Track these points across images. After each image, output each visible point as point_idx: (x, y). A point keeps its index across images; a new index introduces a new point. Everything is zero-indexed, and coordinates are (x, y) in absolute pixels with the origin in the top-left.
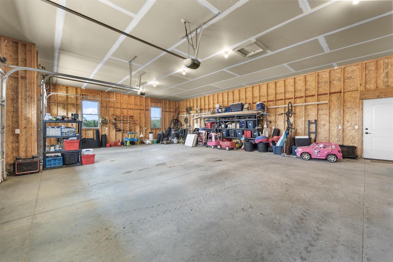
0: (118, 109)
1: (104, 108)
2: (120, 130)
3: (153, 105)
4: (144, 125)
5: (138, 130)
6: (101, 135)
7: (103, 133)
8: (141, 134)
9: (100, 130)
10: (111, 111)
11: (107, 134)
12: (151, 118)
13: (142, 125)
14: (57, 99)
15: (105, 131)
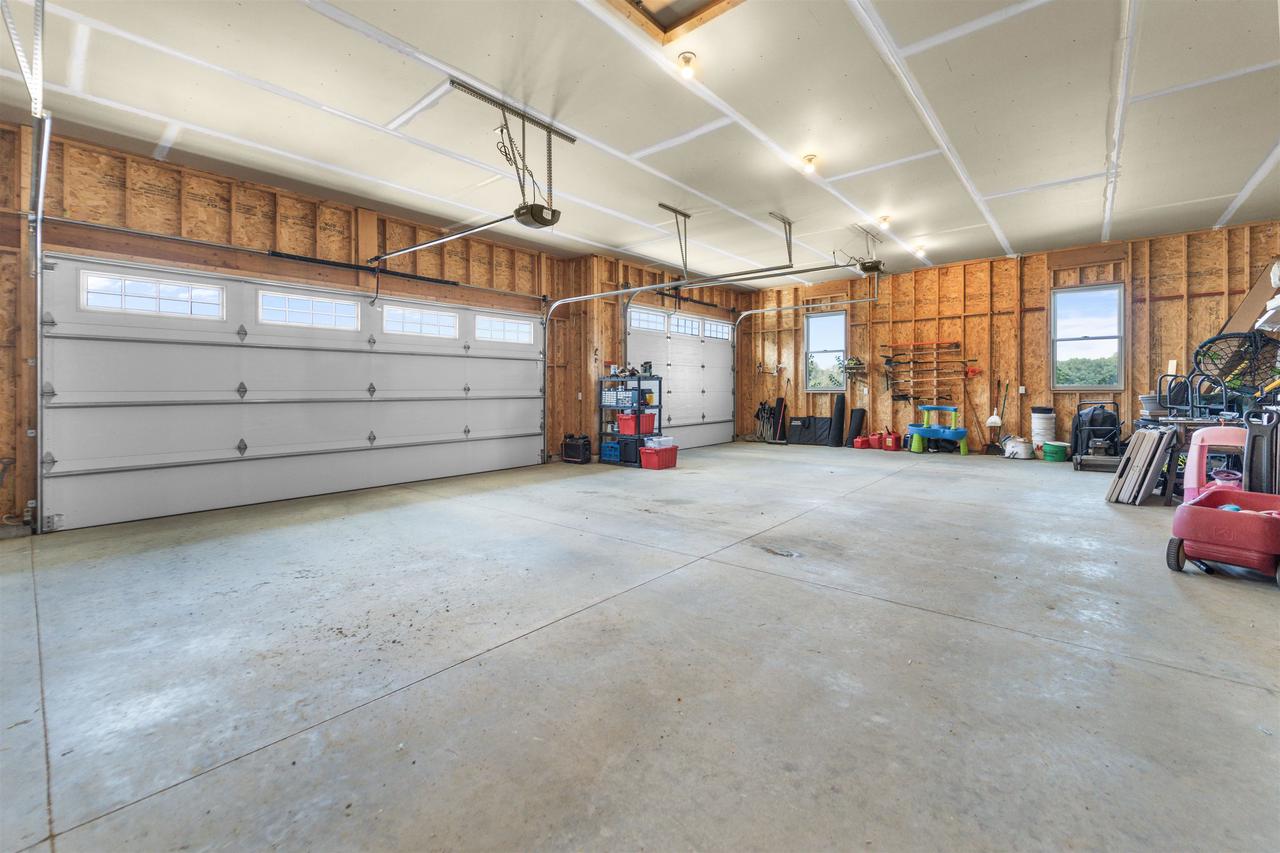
0: (904, 324)
1: (859, 330)
2: (905, 397)
3: (1071, 282)
4: (1013, 374)
5: (982, 398)
6: (852, 411)
7: (859, 405)
8: (995, 412)
9: (848, 396)
10: (883, 334)
11: (867, 409)
12: (1051, 344)
13: (1007, 377)
14: (763, 323)
15: (862, 397)
